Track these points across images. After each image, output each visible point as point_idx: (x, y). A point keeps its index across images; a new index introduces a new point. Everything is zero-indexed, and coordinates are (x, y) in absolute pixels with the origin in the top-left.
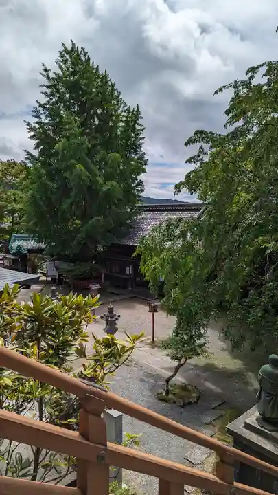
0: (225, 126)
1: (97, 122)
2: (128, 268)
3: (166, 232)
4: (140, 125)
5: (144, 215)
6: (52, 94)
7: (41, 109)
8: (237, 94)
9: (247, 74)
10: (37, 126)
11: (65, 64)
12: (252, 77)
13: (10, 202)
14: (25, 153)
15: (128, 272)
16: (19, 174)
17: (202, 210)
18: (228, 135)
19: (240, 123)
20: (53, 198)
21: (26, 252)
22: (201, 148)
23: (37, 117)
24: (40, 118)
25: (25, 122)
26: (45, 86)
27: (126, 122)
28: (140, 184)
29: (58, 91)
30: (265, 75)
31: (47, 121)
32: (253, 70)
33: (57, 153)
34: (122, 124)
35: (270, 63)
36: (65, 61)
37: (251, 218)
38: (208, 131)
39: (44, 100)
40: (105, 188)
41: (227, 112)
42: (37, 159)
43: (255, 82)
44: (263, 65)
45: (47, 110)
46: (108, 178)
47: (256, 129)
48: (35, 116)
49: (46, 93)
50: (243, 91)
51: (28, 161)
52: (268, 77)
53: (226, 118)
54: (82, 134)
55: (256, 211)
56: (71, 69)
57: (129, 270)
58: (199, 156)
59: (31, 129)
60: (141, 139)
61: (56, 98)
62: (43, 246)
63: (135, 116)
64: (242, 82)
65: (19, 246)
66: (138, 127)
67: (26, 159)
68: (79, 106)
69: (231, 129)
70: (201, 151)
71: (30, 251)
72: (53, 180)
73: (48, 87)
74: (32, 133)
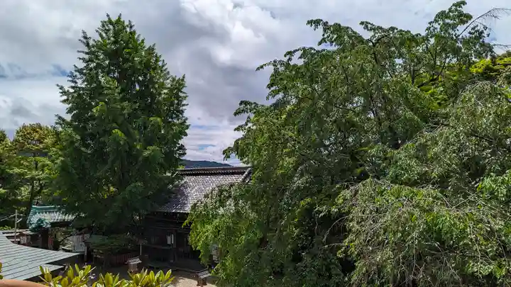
0: (267, 98)
1: (138, 88)
2: (169, 238)
3: (218, 198)
4: (184, 93)
5: (186, 179)
6: (91, 60)
7: (77, 73)
8: (276, 71)
9: (285, 56)
10: (72, 91)
11: (106, 33)
12: (290, 59)
13: (30, 169)
14: (57, 118)
15: (169, 242)
16: (44, 139)
17: (246, 173)
18: (271, 106)
19: (280, 95)
20: (87, 164)
21: (49, 226)
22: (249, 117)
23: (73, 81)
24: (76, 83)
25: (58, 85)
26: (83, 52)
27: (171, 90)
28: (182, 147)
29: (97, 57)
30: (300, 58)
31: (83, 86)
32: (290, 53)
33: (93, 118)
34: (166, 91)
35: (304, 48)
36: (107, 31)
37: (298, 182)
38: (253, 102)
39: (82, 65)
40: (146, 153)
41: (270, 86)
42: (70, 124)
43: (292, 63)
44: (298, 50)
45: (85, 74)
46: (149, 142)
47: (294, 101)
48: (70, 81)
49: (84, 59)
50: (281, 69)
51: (58, 126)
52: (303, 60)
53: (268, 91)
54: (123, 100)
55: (302, 175)
56: (112, 39)
57: (171, 240)
58: (247, 125)
59: (64, 93)
60: (184, 105)
61: (95, 64)
62: (70, 217)
63: (179, 85)
64: (280, 61)
65: (40, 220)
66: (181, 94)
67: (57, 123)
68: (119, 73)
69: (273, 101)
70: (249, 120)
71: (53, 224)
72: (87, 146)
73: (87, 53)
74: (65, 97)
